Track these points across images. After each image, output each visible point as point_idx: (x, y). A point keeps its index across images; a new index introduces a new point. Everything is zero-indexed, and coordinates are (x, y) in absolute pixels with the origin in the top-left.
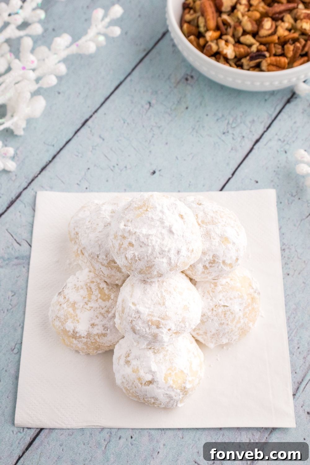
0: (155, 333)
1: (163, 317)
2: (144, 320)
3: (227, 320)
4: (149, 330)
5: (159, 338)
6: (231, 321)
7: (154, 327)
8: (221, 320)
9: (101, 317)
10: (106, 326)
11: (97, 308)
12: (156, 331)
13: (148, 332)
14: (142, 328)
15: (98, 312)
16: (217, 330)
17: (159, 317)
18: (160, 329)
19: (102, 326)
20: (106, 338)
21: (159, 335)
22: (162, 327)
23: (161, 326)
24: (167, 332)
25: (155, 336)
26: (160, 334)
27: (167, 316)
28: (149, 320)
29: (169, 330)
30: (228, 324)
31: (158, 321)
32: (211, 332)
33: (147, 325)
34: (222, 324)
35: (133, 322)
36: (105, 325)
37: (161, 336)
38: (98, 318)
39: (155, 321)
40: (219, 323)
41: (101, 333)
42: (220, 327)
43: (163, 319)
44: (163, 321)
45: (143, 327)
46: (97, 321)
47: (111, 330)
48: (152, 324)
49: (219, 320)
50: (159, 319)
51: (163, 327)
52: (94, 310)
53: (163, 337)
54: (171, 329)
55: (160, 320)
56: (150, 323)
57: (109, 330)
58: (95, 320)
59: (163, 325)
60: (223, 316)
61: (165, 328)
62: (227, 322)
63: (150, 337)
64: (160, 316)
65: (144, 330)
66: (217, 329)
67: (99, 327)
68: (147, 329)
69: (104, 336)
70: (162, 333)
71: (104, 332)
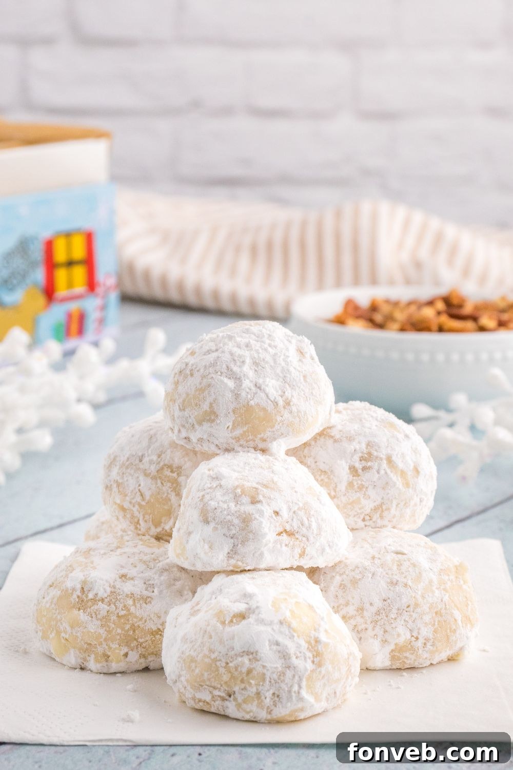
0: (247, 513)
1: (265, 483)
2: (227, 487)
3: (404, 576)
4: (236, 506)
5: (254, 525)
6: (412, 579)
7: (245, 500)
8: (392, 574)
9: (141, 567)
10: (151, 582)
11: (134, 554)
12: (250, 508)
13: (232, 509)
14: (221, 504)
15: (136, 558)
16: (385, 600)
17: (257, 483)
18: (259, 506)
19: (143, 582)
20: (149, 607)
21: (255, 518)
22: (262, 502)
23: (261, 498)
24: (272, 517)
25: (246, 520)
26: (257, 517)
27: (273, 482)
28: (237, 486)
29: (277, 513)
30: (406, 585)
31: (254, 489)
32: (371, 604)
33: (231, 496)
34: (393, 583)
35: (206, 496)
36: (149, 580)
37: (257, 520)
38: (135, 567)
39: (250, 487)
40: (389, 581)
41: (139, 593)
42: (390, 589)
43: (266, 486)
44: (263, 489)
45: (225, 502)
46: (133, 572)
47: (161, 592)
48: (243, 492)
49: (387, 574)
50: (257, 486)
51: (264, 502)
52: (129, 557)
53: (261, 522)
54: (280, 513)
55: (260, 487)
56: (239, 491)
57: (156, 590)
58: (129, 570)
59: (264, 496)
60: (395, 568)
61: (268, 505)
62: (405, 580)
63: (236, 521)
64: (260, 482)
65: (225, 506)
66: (384, 596)
67: (136, 582)
68: (232, 505)
69: (146, 604)
70: (261, 513)
71: (146, 593)
